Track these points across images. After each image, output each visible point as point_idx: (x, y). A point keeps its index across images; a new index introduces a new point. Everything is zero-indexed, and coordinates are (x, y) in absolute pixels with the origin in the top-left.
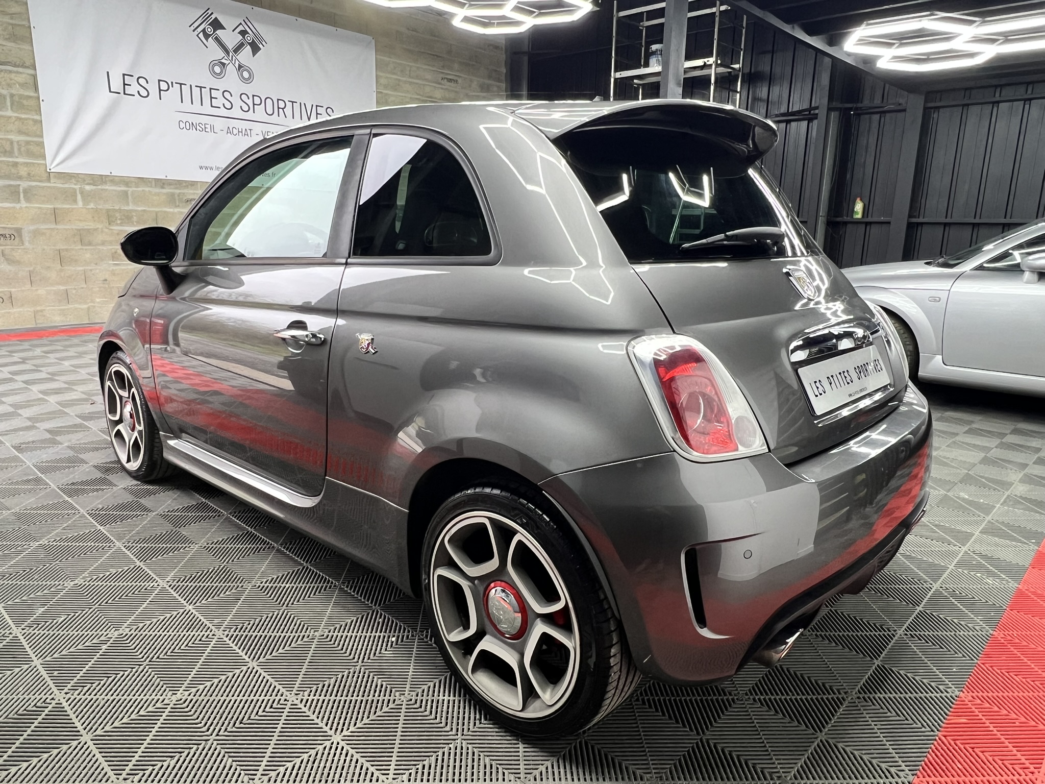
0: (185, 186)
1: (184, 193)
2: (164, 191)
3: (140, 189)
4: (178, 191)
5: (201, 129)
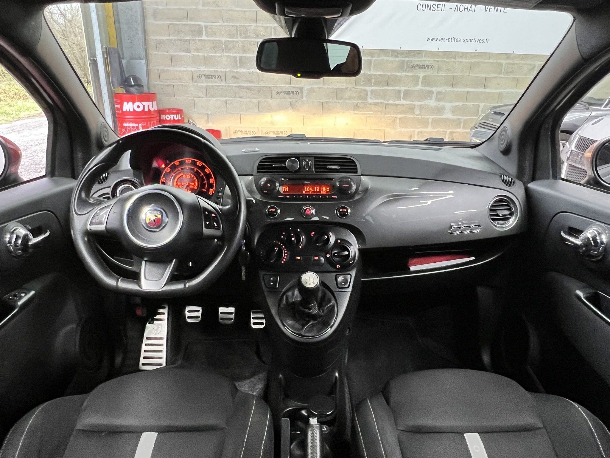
0: (413, 55)
1: (411, 61)
2: (397, 59)
3: (380, 58)
4: (407, 59)
5: (434, 9)
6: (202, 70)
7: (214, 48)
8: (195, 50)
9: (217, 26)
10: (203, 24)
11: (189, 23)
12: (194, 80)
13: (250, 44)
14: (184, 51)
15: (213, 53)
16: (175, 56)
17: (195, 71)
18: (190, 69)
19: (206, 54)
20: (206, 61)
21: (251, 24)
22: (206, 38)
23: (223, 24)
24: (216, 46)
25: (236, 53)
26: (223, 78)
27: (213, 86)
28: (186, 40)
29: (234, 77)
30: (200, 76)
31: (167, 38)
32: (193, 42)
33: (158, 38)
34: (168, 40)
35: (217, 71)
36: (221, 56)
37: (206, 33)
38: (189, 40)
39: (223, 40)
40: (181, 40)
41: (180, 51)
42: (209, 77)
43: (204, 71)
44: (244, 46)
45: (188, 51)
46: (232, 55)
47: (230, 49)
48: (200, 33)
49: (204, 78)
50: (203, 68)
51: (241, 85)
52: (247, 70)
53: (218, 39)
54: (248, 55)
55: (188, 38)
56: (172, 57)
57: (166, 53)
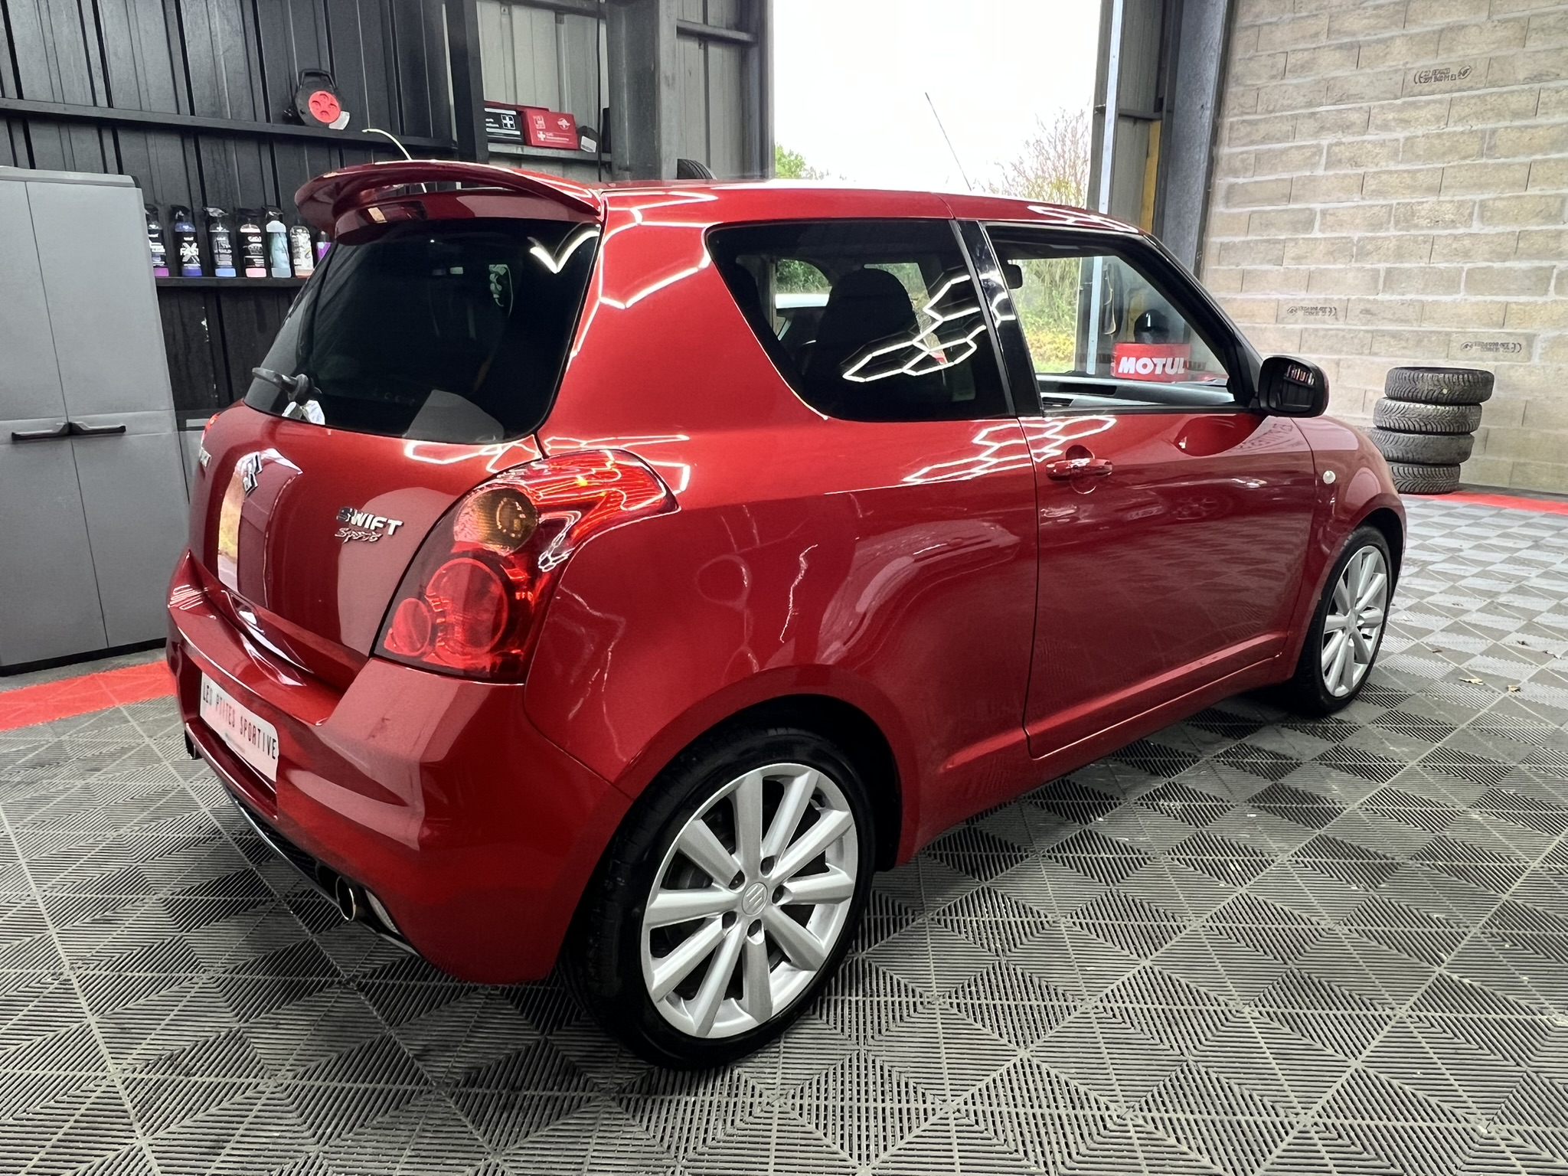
6: (1299, 297)
7: (1332, 253)
8: (1293, 259)
9: (1347, 208)
10: (1317, 206)
11: (1292, 206)
12: (1280, 317)
13: (1415, 242)
14: (1269, 262)
15: (1328, 262)
16: (1249, 272)
17: (1285, 300)
18: (1275, 297)
19: (1313, 267)
20: (1310, 280)
21: (1424, 200)
22: (1319, 235)
23: (1361, 203)
24: (1340, 249)
25: (1379, 261)
26: (1341, 314)
27: (1317, 330)
28: (1278, 242)
29: (1367, 312)
30: (1292, 311)
31: (1243, 238)
32: (1292, 244)
33: (1226, 239)
34: (1243, 242)
35: (1331, 300)
36: (1346, 269)
37: (1322, 224)
38: (1284, 241)
39: (1356, 236)
40: (1268, 241)
41: (1261, 263)
42: (1312, 311)
43: (1304, 299)
44: (1399, 247)
45: (1279, 261)
46: (1368, 266)
47: (1368, 254)
48: (1309, 225)
49: (1300, 313)
50: (1302, 295)
51: (1380, 327)
52: (1399, 297)
53: (1344, 235)
54: (1406, 265)
55: (1283, 237)
56: (1244, 275)
57: (1234, 267)
